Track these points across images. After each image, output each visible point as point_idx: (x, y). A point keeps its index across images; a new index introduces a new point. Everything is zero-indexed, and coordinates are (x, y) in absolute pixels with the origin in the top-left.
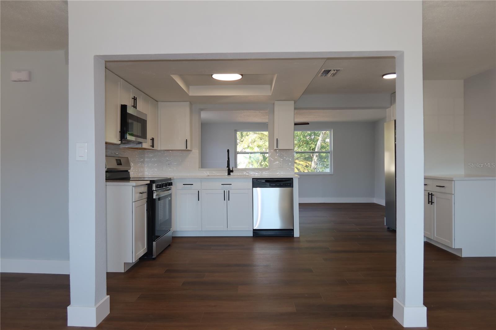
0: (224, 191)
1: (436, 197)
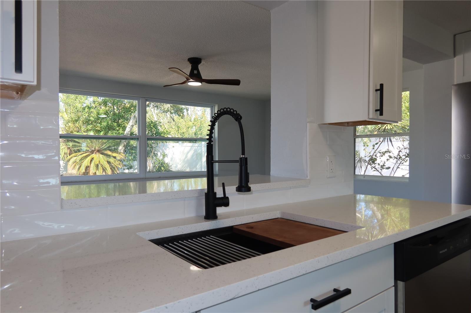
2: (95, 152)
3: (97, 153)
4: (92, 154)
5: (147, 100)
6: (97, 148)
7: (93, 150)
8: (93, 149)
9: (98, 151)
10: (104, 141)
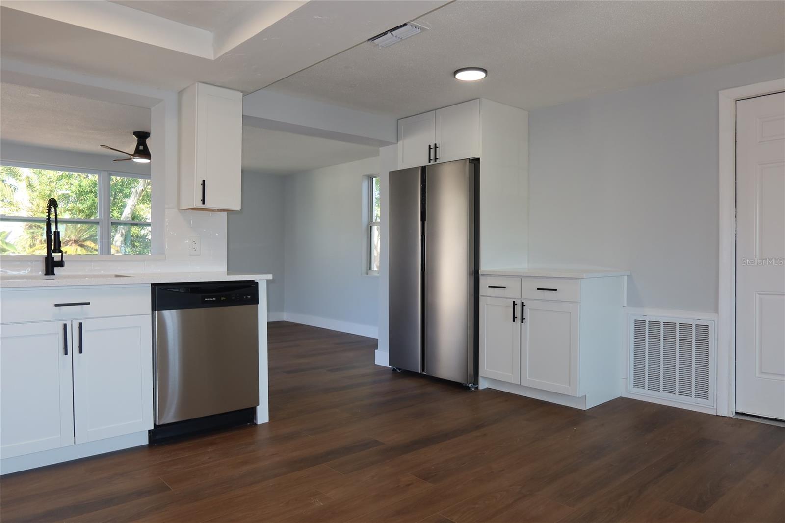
0: (65, 326)
1: (529, 309)
2: (70, 243)
3: (73, 244)
4: (66, 246)
5: (111, 174)
6: (73, 238)
7: (67, 241)
8: (68, 239)
9: (76, 242)
10: (85, 226)
